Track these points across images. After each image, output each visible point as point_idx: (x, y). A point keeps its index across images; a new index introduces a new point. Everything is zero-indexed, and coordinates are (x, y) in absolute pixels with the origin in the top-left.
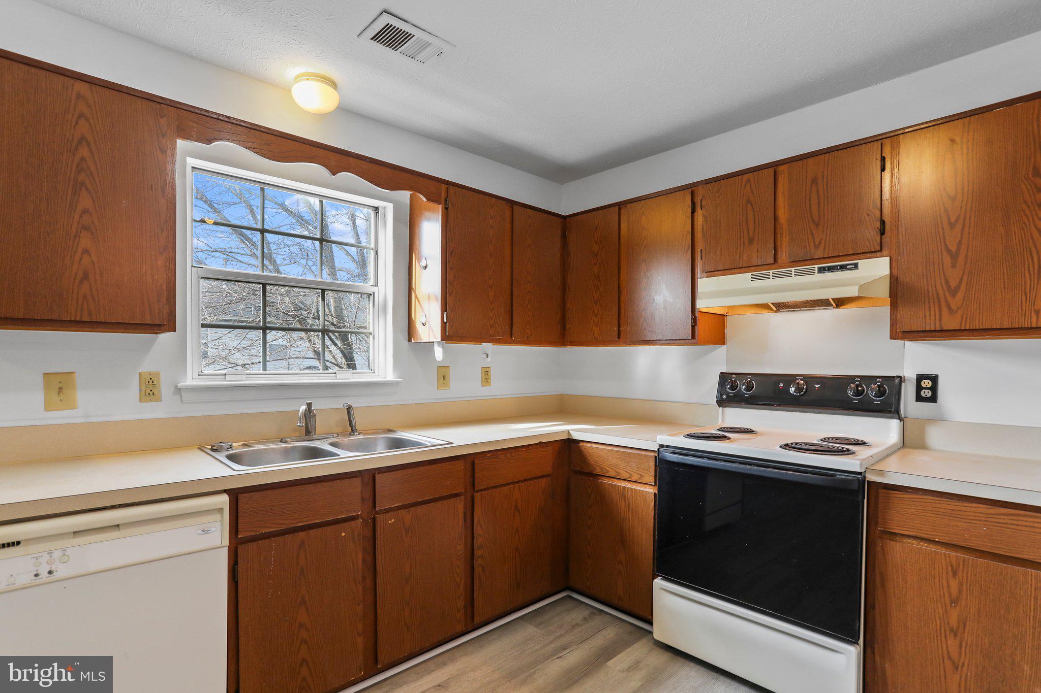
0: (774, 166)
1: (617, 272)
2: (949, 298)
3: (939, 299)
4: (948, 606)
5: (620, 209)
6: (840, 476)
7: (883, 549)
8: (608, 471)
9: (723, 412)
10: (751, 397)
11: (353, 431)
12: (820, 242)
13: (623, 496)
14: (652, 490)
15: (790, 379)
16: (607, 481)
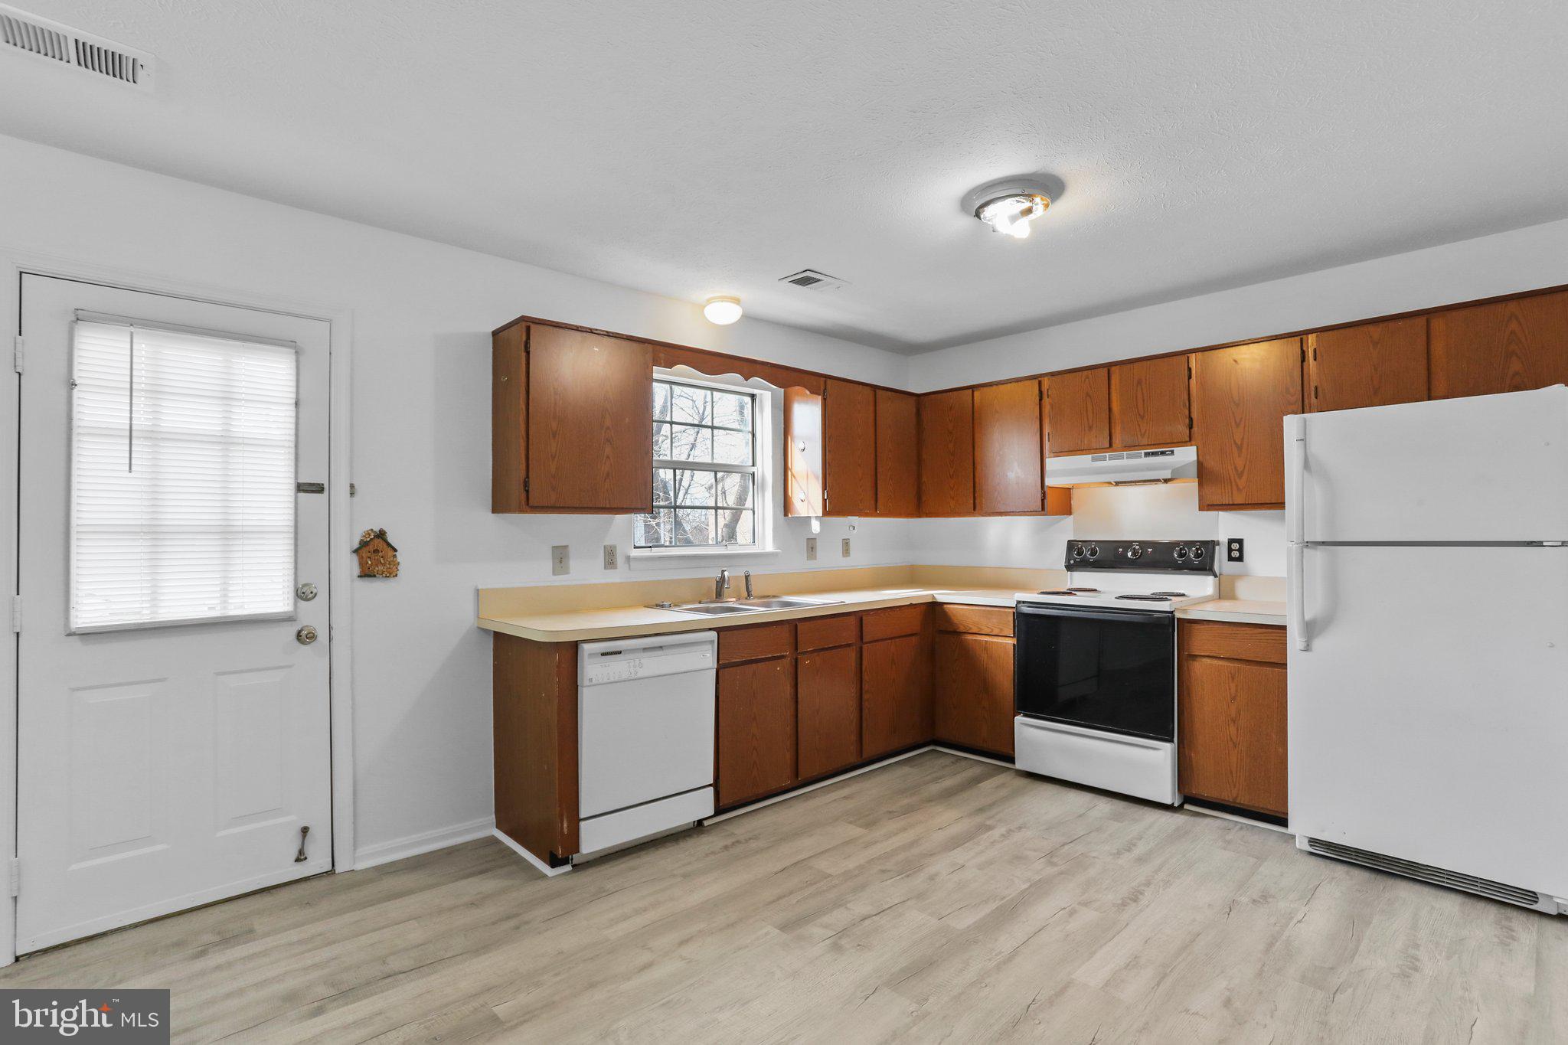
0: (1109, 366)
1: (971, 449)
2: (1238, 480)
3: (1230, 480)
4: (1229, 701)
5: (973, 392)
6: (1156, 615)
7: (1188, 667)
8: (971, 628)
9: (1071, 575)
10: (1095, 561)
11: (749, 595)
12: (1145, 432)
13: (986, 649)
14: (1011, 642)
15: (1127, 544)
16: (970, 637)
